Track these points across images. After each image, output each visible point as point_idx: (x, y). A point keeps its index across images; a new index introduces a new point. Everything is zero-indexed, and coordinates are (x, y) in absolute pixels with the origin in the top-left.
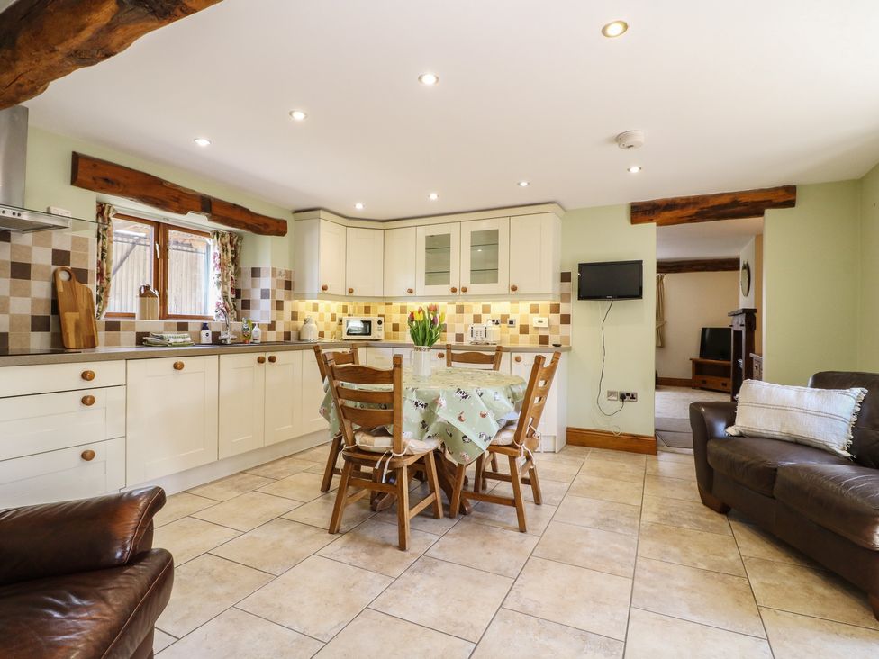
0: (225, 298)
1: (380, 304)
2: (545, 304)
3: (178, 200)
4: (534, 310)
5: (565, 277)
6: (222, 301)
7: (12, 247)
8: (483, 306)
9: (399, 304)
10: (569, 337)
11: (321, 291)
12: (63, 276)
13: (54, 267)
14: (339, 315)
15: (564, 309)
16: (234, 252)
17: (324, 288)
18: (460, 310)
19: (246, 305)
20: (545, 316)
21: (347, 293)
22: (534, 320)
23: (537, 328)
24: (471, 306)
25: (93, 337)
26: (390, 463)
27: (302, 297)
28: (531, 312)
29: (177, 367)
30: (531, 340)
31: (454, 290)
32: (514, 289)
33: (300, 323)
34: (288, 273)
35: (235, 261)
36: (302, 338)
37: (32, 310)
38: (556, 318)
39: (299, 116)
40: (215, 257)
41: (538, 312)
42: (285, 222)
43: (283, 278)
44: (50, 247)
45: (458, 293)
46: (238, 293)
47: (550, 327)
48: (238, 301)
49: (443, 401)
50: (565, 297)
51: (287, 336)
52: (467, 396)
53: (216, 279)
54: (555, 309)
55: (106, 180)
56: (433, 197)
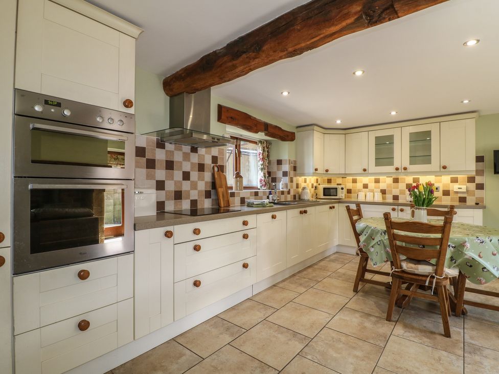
0: (265, 176)
1: (338, 178)
2: (462, 177)
3: (256, 126)
4: (454, 180)
5: (479, 159)
6: (263, 179)
7: (199, 155)
8: (414, 178)
9: (352, 178)
10: (483, 198)
11: (314, 171)
12: (216, 169)
13: (213, 165)
14: (315, 184)
15: (479, 180)
16: (268, 152)
17: (316, 170)
18: (396, 181)
19: (274, 180)
20: (463, 185)
21: (325, 172)
22: (455, 187)
23: (457, 192)
24: (404, 179)
25: (228, 201)
26: (436, 282)
27: (302, 174)
28: (452, 182)
29: (274, 217)
30: (452, 200)
31: (397, 169)
32: (444, 167)
33: (300, 190)
34: (295, 162)
35: (268, 156)
36: (301, 198)
37: (205, 188)
38: (472, 186)
39: (359, 73)
40: (260, 155)
41: (457, 182)
42: (294, 133)
43: (293, 165)
44: (211, 154)
45: (400, 171)
46: (269, 173)
47: (468, 191)
48: (271, 178)
49: (468, 245)
50: (480, 172)
51: (295, 196)
52: (483, 242)
53: (260, 167)
54: (471, 180)
55: (231, 118)
56: (393, 113)
